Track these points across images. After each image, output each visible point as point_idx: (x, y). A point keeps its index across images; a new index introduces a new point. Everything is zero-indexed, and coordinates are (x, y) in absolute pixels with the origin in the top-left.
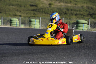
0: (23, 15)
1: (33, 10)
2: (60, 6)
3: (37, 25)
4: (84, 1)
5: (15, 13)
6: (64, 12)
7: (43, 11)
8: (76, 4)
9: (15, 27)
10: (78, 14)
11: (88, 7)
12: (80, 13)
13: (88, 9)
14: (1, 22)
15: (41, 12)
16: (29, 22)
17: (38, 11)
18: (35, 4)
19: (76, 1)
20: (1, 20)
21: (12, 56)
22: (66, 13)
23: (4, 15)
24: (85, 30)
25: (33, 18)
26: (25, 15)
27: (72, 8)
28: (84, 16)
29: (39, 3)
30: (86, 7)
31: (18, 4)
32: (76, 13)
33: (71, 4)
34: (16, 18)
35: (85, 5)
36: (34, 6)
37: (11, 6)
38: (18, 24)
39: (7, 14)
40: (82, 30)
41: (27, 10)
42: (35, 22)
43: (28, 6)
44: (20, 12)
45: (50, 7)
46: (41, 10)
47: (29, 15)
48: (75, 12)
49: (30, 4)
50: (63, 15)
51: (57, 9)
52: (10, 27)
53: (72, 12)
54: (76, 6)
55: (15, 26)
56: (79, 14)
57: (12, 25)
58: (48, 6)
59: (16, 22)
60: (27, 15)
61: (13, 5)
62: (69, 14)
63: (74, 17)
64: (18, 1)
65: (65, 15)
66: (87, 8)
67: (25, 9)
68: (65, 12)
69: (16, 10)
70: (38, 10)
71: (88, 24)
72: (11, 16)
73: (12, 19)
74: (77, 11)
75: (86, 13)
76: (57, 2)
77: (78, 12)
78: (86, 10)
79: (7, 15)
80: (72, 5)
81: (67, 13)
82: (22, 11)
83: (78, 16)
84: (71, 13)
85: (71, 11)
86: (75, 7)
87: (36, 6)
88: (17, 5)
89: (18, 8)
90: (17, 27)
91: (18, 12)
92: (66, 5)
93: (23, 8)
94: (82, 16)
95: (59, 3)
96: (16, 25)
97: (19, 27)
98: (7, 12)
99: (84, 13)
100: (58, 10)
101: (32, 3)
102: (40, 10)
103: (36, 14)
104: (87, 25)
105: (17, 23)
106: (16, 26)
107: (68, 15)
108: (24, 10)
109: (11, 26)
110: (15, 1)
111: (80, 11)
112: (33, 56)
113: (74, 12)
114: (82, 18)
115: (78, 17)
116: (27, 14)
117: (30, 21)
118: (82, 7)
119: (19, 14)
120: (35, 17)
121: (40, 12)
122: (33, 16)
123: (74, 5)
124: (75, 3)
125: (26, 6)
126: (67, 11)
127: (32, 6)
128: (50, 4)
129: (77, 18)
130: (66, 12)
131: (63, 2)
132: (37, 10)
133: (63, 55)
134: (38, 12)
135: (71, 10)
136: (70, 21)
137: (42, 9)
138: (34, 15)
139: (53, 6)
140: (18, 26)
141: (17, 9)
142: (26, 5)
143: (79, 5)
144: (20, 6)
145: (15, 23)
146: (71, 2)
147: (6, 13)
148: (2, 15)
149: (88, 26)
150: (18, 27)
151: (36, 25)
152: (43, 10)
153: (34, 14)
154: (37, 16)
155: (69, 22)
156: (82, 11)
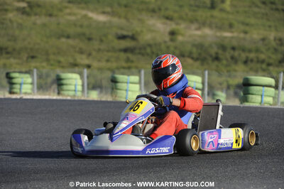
0: (95, 64)
1: (126, 50)
2: (200, 36)
3: (132, 91)
4: (268, 23)
5: (75, 60)
6: (211, 56)
7: (153, 53)
8: (246, 32)
9: (69, 98)
10: (252, 61)
11: (280, 40)
12: (258, 58)
13: (281, 45)
14: (32, 84)
15: (148, 55)
16: (111, 83)
17: (140, 53)
18: (130, 34)
19: (247, 25)
20: (33, 79)
21: (55, 180)
22: (217, 58)
23: (44, 64)
24: (266, 105)
25: (126, 71)
26: (103, 64)
27: (235, 43)
28: (269, 65)
29: (142, 31)
30: (275, 39)
31: (84, 34)
32: (247, 58)
33: (232, 32)
34: (75, 72)
35: (272, 35)
36: (128, 40)
37: (63, 40)
38: (79, 88)
39: (52, 62)
40: (261, 103)
41: (108, 51)
42: (127, 83)
43: (110, 37)
44: (90, 55)
45: (172, 40)
46: (149, 50)
47: (114, 65)
48: (244, 56)
49: (117, 34)
50: (210, 62)
51: (194, 45)
52: (55, 97)
53: (236, 54)
54: (248, 36)
55: (71, 96)
56: (255, 59)
57: (62, 92)
58: (167, 38)
59: (74, 83)
60: (109, 65)
61: (68, 37)
62: (227, 60)
63: (240, 67)
64: (81, 26)
65: (216, 63)
66: (278, 42)
67: (103, 47)
68: (214, 55)
69: (77, 49)
70: (140, 49)
71: (276, 87)
72: (63, 67)
73: (63, 75)
74: (250, 51)
75: (274, 57)
76: (194, 26)
77: (252, 55)
78: (276, 50)
79: (52, 65)
80: (235, 34)
81: (221, 56)
82: (94, 53)
83: (252, 65)
84: (232, 58)
85: (232, 52)
86: (244, 39)
87: (133, 38)
88: (81, 36)
89: (82, 45)
90: (76, 98)
91: (84, 56)
92: (218, 34)
93: (96, 44)
94: (264, 66)
95: (198, 29)
96: (75, 91)
97: (83, 98)
98: (52, 57)
99: (270, 57)
100: (194, 50)
101: (122, 29)
102: (145, 48)
103: (132, 62)
104: (273, 89)
105: (75, 85)
106: (74, 96)
107: (224, 62)
108: (99, 50)
109: (59, 93)
110: (75, 25)
111: (257, 50)
112: (115, 177)
113: (240, 55)
114: (264, 70)
115: (251, 69)
116: (108, 61)
117: (114, 81)
118: (263, 40)
119: (86, 62)
120: (129, 68)
121: (143, 55)
122: (124, 68)
123: (242, 35)
124: (242, 28)
125: (104, 38)
126: (220, 52)
127: (123, 37)
128: (173, 33)
129: (247, 72)
130: (217, 53)
131: (210, 26)
132: (137, 51)
133: (199, 175)
134: (140, 56)
135: (233, 49)
136: (229, 79)
137: (150, 45)
138: (129, 64)
139: (180, 38)
140: (79, 94)
141: (80, 49)
142: (105, 35)
143: (256, 35)
144: (90, 39)
145: (73, 88)
146: (231, 26)
147: (48, 60)
148: (38, 64)
149: (277, 92)
150: (79, 98)
151: (129, 93)
152: (154, 50)
153: (128, 60)
154: (137, 67)
155: (227, 82)
156: (262, 52)
